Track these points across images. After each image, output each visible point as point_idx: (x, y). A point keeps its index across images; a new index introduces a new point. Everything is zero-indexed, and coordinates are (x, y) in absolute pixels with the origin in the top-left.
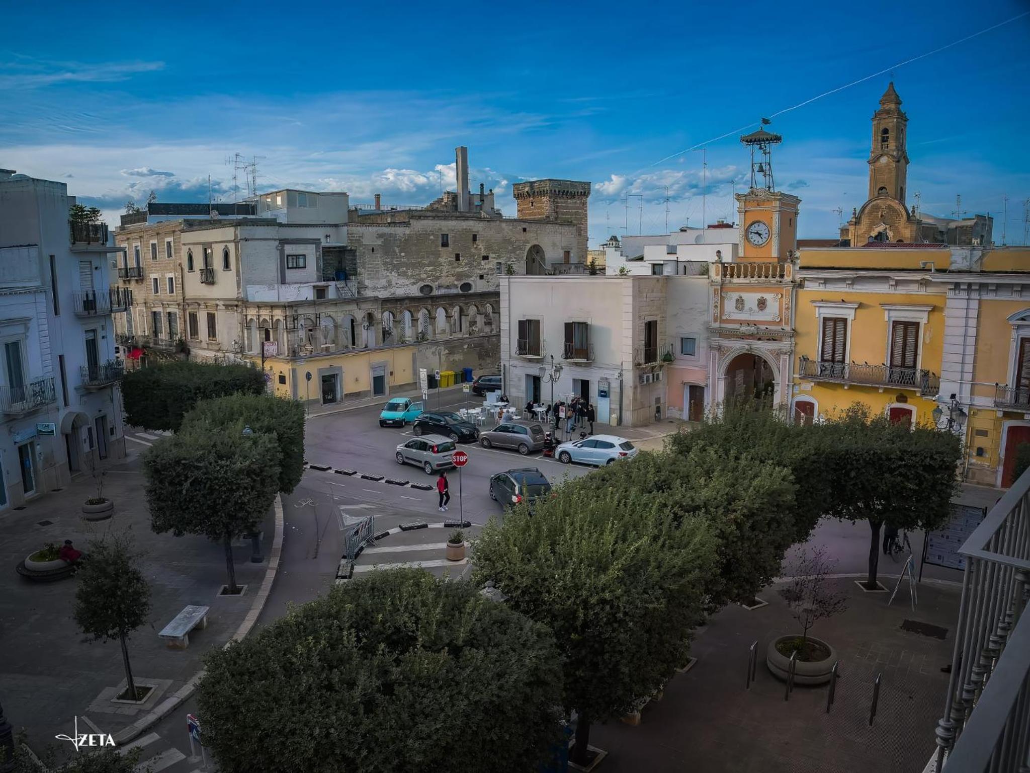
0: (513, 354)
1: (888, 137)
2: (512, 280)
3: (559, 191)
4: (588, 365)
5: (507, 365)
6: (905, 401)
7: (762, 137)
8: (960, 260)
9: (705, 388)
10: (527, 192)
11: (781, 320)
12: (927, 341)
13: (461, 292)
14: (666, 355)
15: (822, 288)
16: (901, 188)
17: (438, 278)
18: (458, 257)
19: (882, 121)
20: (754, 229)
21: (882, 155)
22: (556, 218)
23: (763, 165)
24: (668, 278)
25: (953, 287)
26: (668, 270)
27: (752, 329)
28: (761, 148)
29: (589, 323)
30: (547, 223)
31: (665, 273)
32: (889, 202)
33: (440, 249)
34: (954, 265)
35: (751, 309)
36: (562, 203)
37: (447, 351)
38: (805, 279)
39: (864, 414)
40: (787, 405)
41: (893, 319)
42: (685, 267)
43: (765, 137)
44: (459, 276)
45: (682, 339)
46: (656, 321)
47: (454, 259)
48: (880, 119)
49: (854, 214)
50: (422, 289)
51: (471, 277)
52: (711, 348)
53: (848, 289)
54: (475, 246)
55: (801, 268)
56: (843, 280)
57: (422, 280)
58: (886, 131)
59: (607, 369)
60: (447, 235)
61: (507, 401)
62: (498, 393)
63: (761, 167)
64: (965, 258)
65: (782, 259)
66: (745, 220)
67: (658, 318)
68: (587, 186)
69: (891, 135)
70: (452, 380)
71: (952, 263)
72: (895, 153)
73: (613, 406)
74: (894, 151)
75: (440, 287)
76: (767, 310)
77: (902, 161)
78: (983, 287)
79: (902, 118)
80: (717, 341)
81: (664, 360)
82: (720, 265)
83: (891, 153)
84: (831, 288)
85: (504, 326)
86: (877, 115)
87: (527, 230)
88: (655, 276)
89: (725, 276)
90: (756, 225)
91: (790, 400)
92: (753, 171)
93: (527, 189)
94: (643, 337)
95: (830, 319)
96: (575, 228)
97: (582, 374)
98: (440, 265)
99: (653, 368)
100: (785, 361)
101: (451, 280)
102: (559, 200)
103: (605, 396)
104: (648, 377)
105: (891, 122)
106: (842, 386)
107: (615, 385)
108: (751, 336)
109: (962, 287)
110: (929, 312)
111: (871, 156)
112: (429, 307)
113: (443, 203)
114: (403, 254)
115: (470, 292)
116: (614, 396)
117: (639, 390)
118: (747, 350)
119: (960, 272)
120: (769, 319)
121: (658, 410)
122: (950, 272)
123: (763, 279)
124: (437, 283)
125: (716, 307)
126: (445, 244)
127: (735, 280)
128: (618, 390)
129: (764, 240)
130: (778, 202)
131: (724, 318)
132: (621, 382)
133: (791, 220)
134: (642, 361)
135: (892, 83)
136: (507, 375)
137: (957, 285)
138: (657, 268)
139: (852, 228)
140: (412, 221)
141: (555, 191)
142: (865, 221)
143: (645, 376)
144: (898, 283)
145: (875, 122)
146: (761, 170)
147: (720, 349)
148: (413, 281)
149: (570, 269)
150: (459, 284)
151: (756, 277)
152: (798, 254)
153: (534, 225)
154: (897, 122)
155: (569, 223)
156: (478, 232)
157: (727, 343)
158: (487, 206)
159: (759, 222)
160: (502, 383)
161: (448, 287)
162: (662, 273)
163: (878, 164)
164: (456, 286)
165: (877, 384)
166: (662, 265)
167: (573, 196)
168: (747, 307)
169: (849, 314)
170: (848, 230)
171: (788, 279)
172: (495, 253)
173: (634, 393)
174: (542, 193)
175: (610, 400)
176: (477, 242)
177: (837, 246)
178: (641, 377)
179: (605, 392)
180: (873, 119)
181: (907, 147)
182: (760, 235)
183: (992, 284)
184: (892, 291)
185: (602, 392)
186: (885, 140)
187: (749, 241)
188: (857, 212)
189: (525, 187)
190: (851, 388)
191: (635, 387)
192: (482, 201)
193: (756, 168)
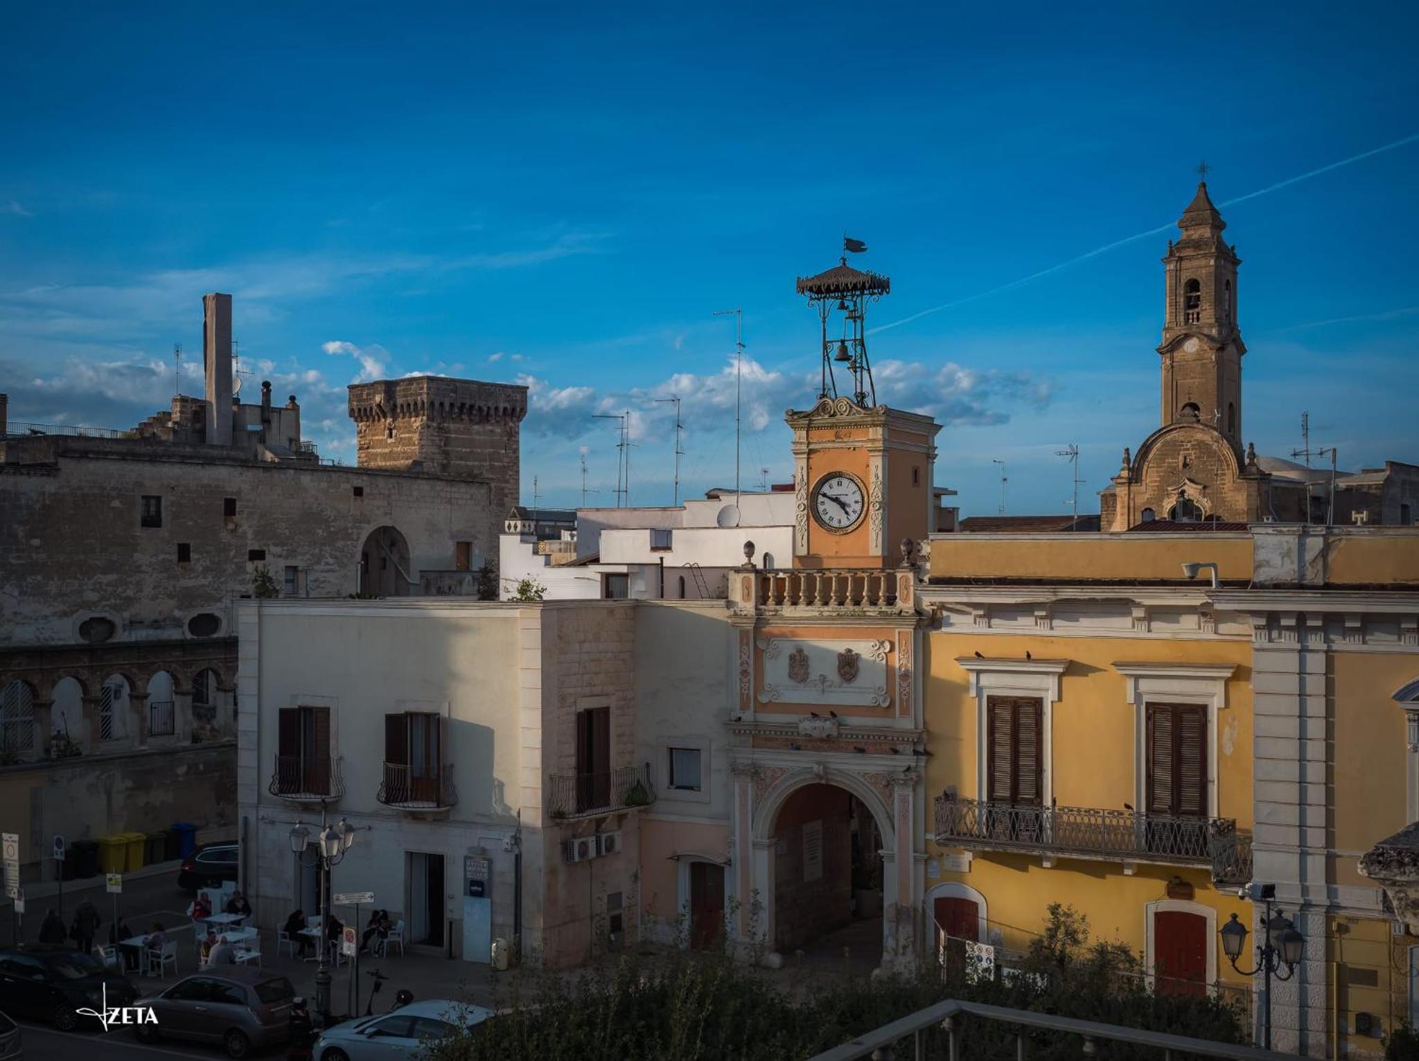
0: (265, 791)
1: (1198, 296)
2: (267, 611)
3: (452, 405)
4: (440, 819)
5: (252, 819)
6: (1190, 896)
7: (843, 280)
8: (1276, 560)
9: (727, 870)
10: (379, 406)
11: (892, 704)
12: (1228, 751)
13: (189, 636)
14: (634, 790)
15: (982, 628)
16: (1231, 405)
17: (129, 601)
18: (184, 553)
19: (1185, 264)
20: (832, 489)
21: (1187, 336)
22: (444, 467)
23: (848, 344)
24: (638, 606)
25: (1263, 622)
26: (639, 589)
27: (828, 726)
28: (842, 307)
29: (444, 713)
30: (417, 477)
31: (632, 595)
32: (1199, 436)
33: (139, 531)
34: (1262, 570)
35: (823, 679)
36: (457, 432)
37: (130, 784)
38: (943, 606)
39: (1072, 935)
40: (915, 910)
41: (1146, 699)
42: (682, 580)
43: (850, 280)
44: (187, 599)
45: (671, 749)
46: (608, 708)
47: (175, 557)
48: (1181, 259)
49: (1128, 460)
50: (85, 628)
51: (220, 600)
52: (735, 770)
53: (1042, 630)
54: (231, 526)
55: (936, 581)
56: (1026, 609)
57: (88, 605)
58: (1193, 285)
59: (487, 826)
60: (158, 499)
61: (247, 910)
62: (229, 887)
63: (844, 349)
64: (1287, 554)
65: (891, 560)
66: (809, 468)
67: (612, 702)
68: (519, 397)
69: (1206, 293)
70: (138, 854)
71: (1258, 566)
72: (1214, 332)
73: (500, 920)
74: (1211, 326)
75: (133, 624)
76: (860, 681)
77: (1231, 349)
78: (1332, 622)
79: (1227, 258)
80: (746, 756)
81: (630, 802)
82: (752, 576)
83: (1206, 331)
84: (1001, 626)
85: (246, 723)
86: (1176, 252)
87: (366, 490)
88: (610, 603)
89: (765, 603)
90: (834, 482)
91: (921, 896)
92: (826, 357)
93: (378, 398)
94: (570, 748)
95: (1003, 701)
96: (483, 490)
97: (428, 840)
98: (138, 569)
99: (599, 822)
100: (904, 800)
101: (167, 606)
102: (452, 426)
103: (480, 894)
104: (584, 846)
105: (1202, 267)
106: (1038, 862)
107: (504, 865)
108: (828, 742)
109: (1284, 622)
110: (1227, 681)
111: (1164, 339)
112: (85, 675)
113: (170, 424)
114: (36, 542)
115: (215, 636)
116: (502, 894)
117: (562, 877)
118: (818, 775)
119: (1277, 586)
120: (867, 700)
121: (616, 924)
122: (1255, 586)
123: (849, 607)
124: (126, 615)
125: (745, 673)
126: (151, 521)
127: (787, 610)
128: (511, 878)
129: (853, 517)
130: (880, 430)
131: (764, 699)
132: (518, 858)
133: (916, 473)
134: (570, 805)
135: (1204, 185)
136: (252, 845)
137: (1272, 620)
138: (613, 584)
139: (1122, 491)
140: (63, 463)
141: (442, 404)
142: (1151, 476)
143: (577, 843)
144: (1154, 614)
145: (1172, 266)
146: (844, 356)
147: (755, 772)
148: (62, 607)
149: (461, 583)
150: (188, 615)
151: (833, 603)
152: (926, 549)
153: (381, 482)
154: (1217, 266)
155: (471, 479)
156: (239, 492)
157: (772, 759)
158: (278, 436)
159: (838, 475)
160: (240, 863)
161: (156, 624)
162: (625, 594)
163: (1178, 355)
164: (178, 623)
165: (1117, 855)
166: (625, 575)
167: (485, 417)
168: (814, 675)
169: (1047, 688)
170: (1114, 495)
171: (905, 604)
172: (282, 544)
173: (550, 887)
174: (413, 409)
175: (492, 903)
176: (236, 518)
177: (1069, 529)
178: (566, 847)
179: (480, 884)
180: (1166, 261)
181: (1241, 321)
182: (843, 506)
183: (1353, 615)
184: (1141, 631)
185: (473, 883)
186: (1192, 303)
187: (818, 519)
188: (1132, 458)
189: (374, 394)
190: (1061, 865)
191: (552, 871)
192: (266, 421)
193: (835, 350)
